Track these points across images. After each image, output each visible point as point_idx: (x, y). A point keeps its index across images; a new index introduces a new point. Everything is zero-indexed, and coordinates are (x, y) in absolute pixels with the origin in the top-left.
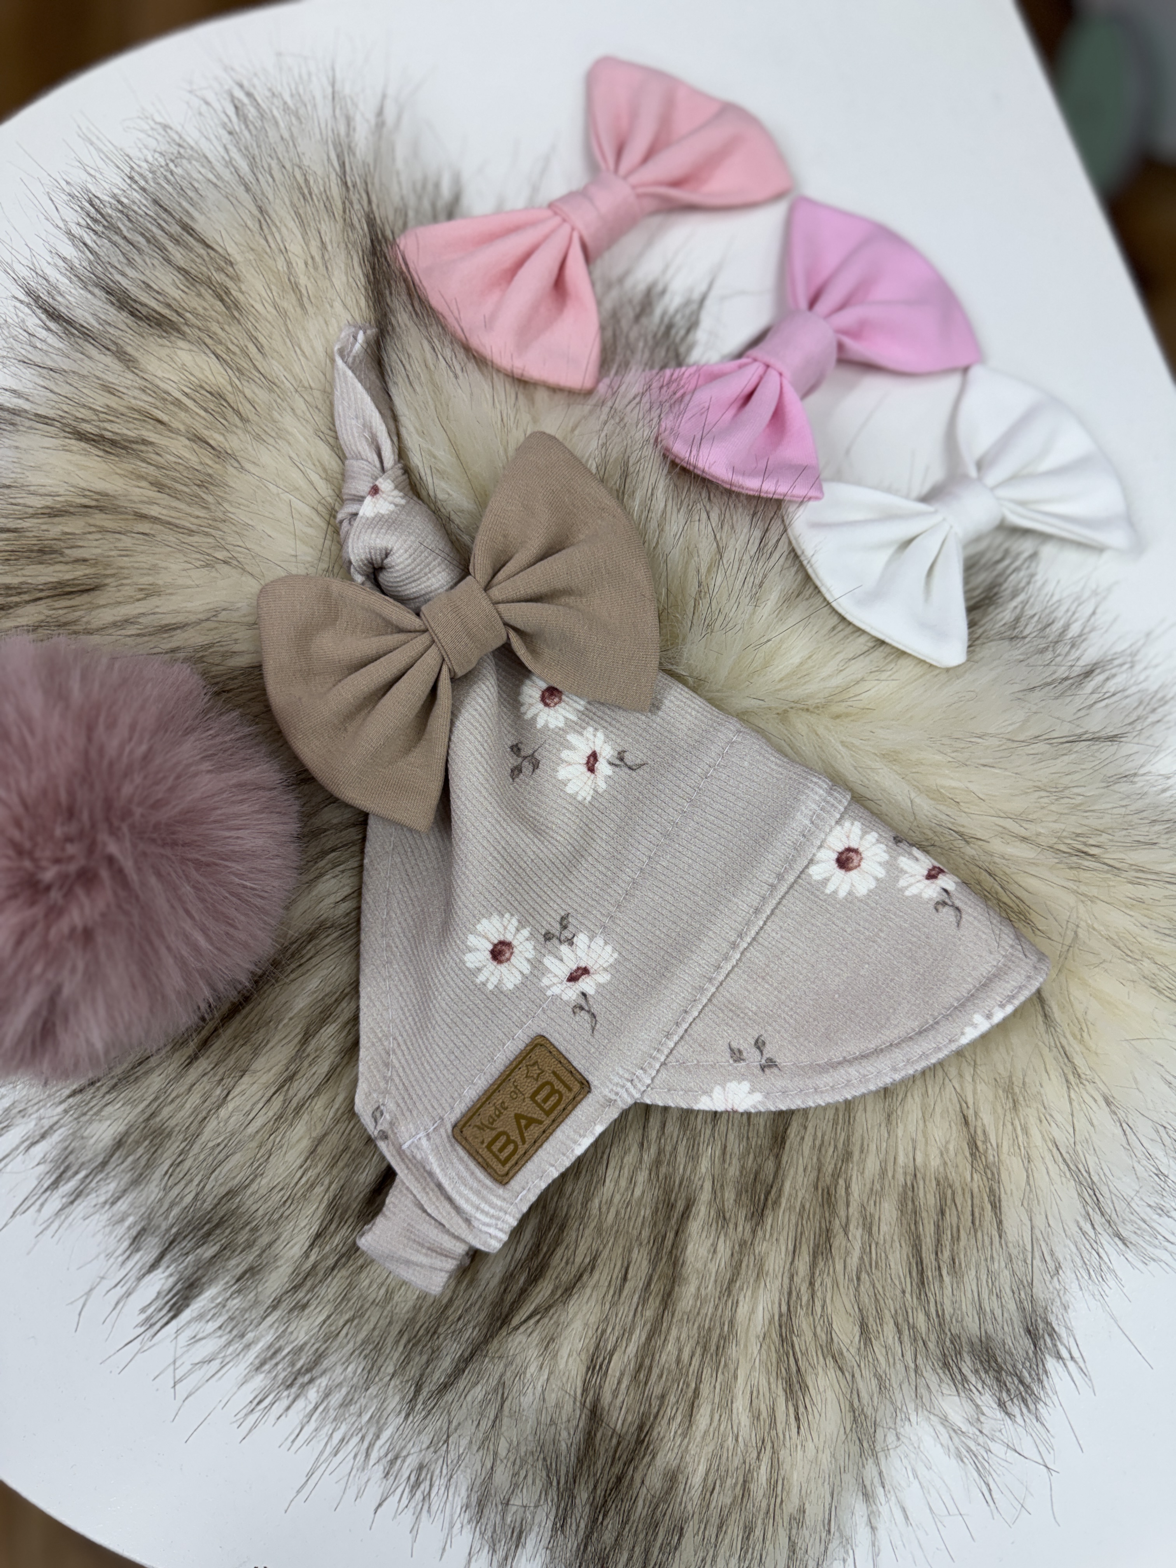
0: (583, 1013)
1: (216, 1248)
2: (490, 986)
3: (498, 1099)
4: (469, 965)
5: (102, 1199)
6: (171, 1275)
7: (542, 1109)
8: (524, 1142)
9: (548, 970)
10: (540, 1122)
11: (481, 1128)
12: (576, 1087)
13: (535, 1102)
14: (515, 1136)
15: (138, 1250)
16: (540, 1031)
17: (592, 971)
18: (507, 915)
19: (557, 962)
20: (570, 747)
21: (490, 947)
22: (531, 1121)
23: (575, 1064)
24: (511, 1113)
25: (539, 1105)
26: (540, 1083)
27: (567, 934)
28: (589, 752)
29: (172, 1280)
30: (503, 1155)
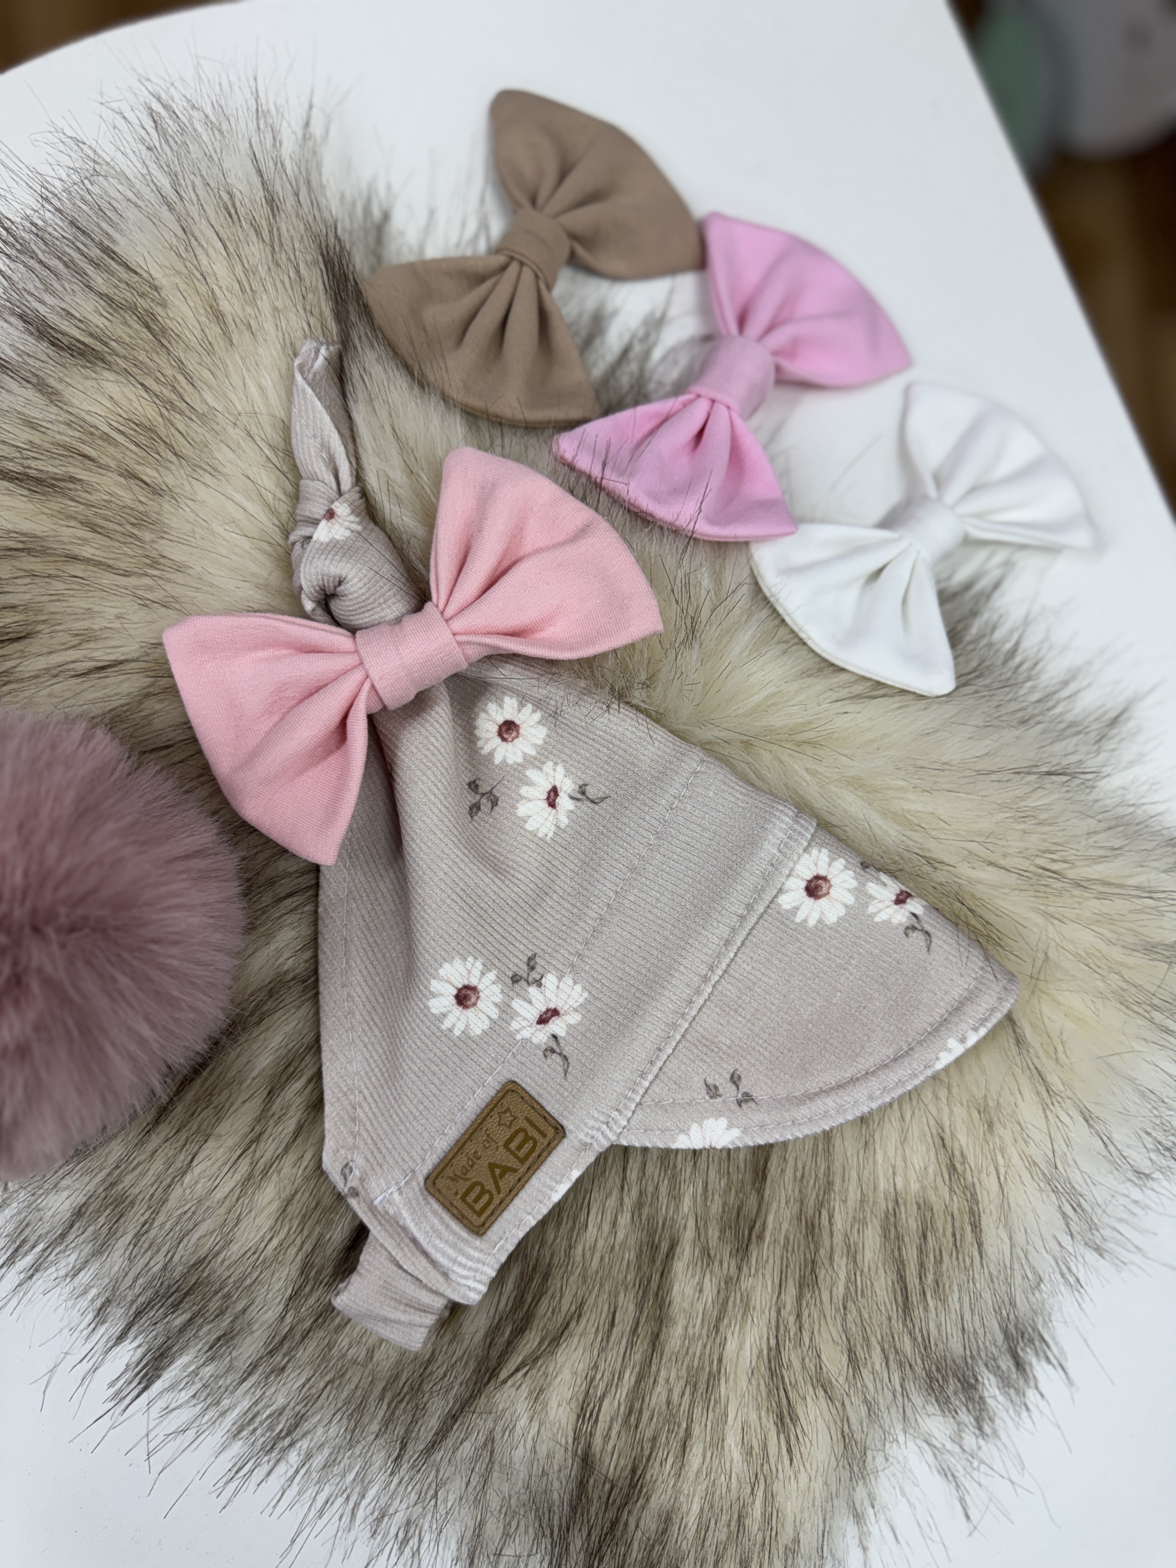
0: (554, 1056)
1: (186, 1316)
2: (457, 1032)
3: (471, 1148)
4: (434, 1011)
5: (62, 1272)
6: (139, 1346)
7: (517, 1157)
8: (499, 1192)
9: (517, 1014)
10: (515, 1171)
11: (455, 1179)
12: (550, 1132)
13: (509, 1150)
14: (490, 1185)
15: (103, 1323)
16: (510, 1076)
17: (562, 1012)
18: (470, 959)
19: (525, 1004)
20: (529, 783)
21: (455, 992)
22: (505, 1170)
23: (548, 1108)
24: (484, 1163)
25: (513, 1153)
26: (513, 1130)
27: (535, 975)
28: (549, 787)
29: (140, 1351)
30: (478, 1206)
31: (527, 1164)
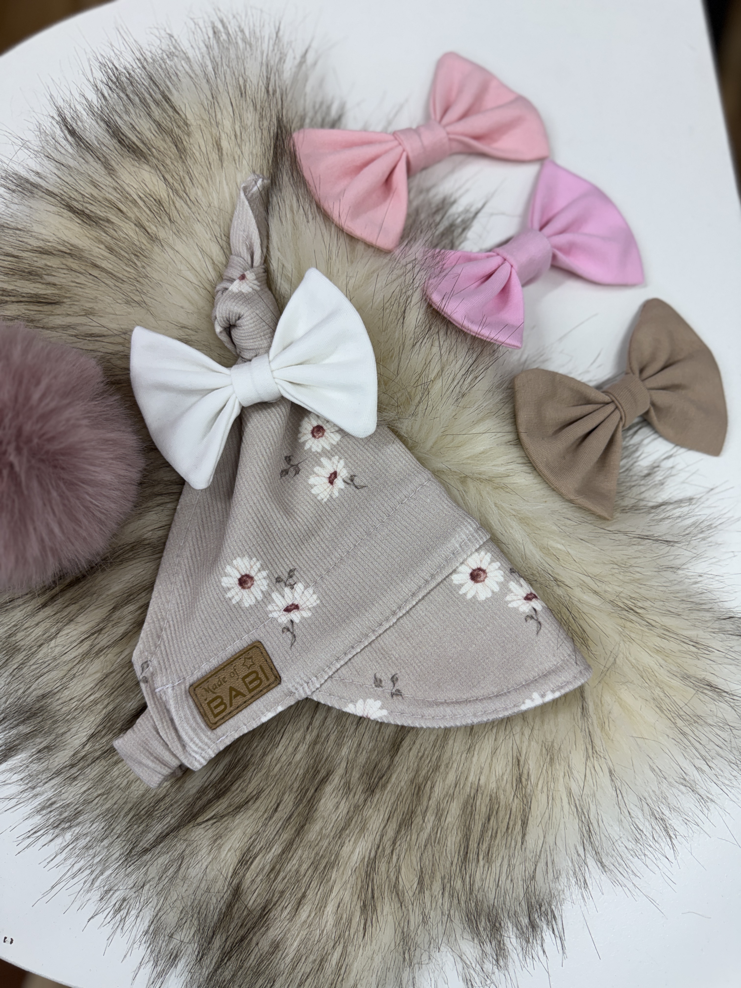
0: (288, 633)
2: (234, 602)
3: (222, 675)
4: (223, 584)
7: (248, 687)
8: (231, 705)
9: (273, 601)
10: (244, 696)
11: (207, 690)
12: (272, 678)
13: (244, 682)
14: (227, 700)
16: (258, 638)
17: (300, 608)
18: (254, 559)
19: (280, 597)
20: (321, 465)
21: (239, 576)
22: (239, 693)
23: (275, 664)
24: (227, 686)
25: (246, 684)
26: (250, 671)
27: (291, 581)
28: (332, 471)
30: (216, 711)
31: (253, 693)
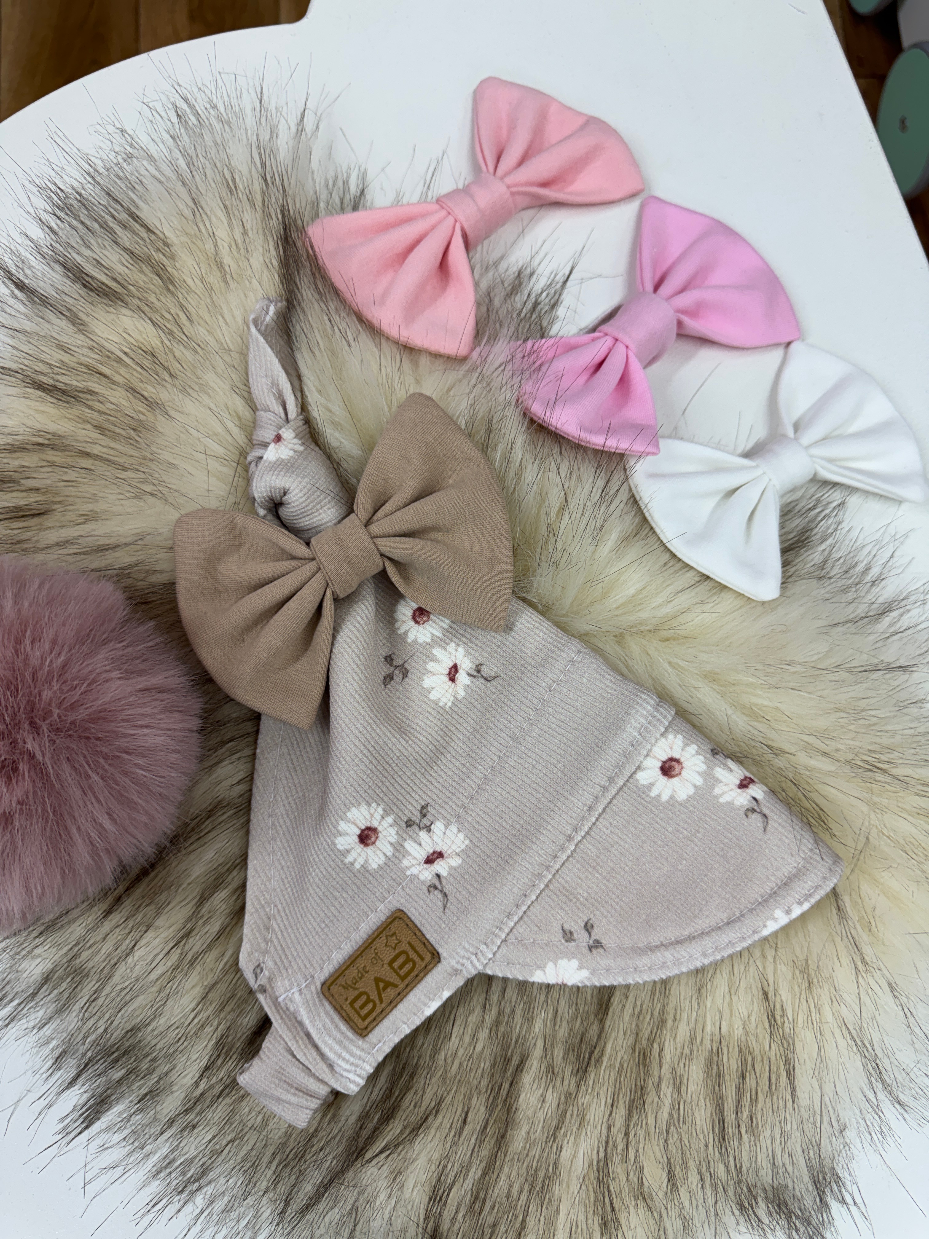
0: (436, 892)
1: (123, 1072)
2: (357, 866)
3: (361, 963)
4: (339, 847)
5: (31, 1024)
6: (85, 1092)
7: (398, 975)
8: (381, 1001)
9: (408, 853)
10: (396, 986)
11: (345, 987)
12: (428, 957)
13: (392, 968)
14: (374, 996)
15: (59, 1069)
16: (398, 906)
17: (445, 855)
18: (374, 805)
19: (416, 846)
20: (435, 659)
21: (358, 832)
22: (388, 984)
23: (428, 936)
24: (370, 977)
25: (395, 971)
26: (397, 952)
27: (425, 821)
28: (451, 664)
29: (86, 1096)
30: (364, 1012)
31: (406, 981)
